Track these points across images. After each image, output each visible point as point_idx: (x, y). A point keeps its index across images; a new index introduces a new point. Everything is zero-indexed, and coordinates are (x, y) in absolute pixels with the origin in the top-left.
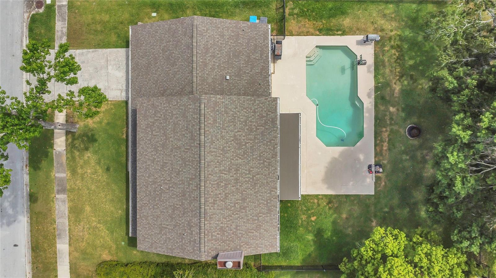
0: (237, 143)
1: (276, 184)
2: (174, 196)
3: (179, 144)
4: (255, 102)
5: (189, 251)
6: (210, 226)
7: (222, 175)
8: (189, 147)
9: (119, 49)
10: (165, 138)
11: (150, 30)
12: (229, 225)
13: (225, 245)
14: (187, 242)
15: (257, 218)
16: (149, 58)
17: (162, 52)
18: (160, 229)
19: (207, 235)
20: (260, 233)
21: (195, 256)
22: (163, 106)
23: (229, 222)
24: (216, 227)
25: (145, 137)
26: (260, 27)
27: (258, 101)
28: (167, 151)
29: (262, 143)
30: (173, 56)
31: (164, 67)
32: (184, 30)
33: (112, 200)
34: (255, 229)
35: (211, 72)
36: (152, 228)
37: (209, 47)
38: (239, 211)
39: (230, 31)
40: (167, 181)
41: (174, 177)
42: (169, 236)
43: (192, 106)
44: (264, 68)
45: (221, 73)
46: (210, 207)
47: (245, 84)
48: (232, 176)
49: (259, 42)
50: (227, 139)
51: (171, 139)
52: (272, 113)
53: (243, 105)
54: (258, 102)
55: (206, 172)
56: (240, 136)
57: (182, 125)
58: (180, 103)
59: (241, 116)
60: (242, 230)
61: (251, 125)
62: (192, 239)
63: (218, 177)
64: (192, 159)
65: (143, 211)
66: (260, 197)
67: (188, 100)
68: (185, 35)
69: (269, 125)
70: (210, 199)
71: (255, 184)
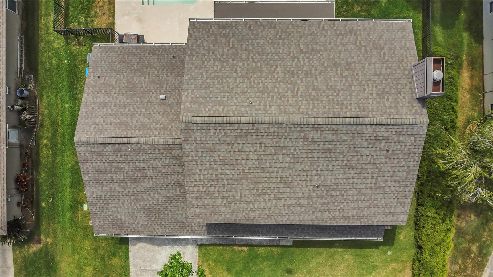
0: (252, 74)
1: (313, 23)
2: (330, 167)
3: (253, 157)
4: (194, 50)
5: (412, 144)
6: (375, 110)
7: (299, 94)
8: (258, 142)
9: (131, 254)
10: (244, 181)
11: (98, 207)
12: (375, 85)
13: (403, 90)
14: (399, 147)
15: (363, 48)
16: (137, 209)
17: (127, 190)
18: (378, 190)
19: (390, 115)
20: (385, 44)
21: (421, 133)
22: (199, 183)
23: (370, 85)
24: (378, 102)
25: (243, 211)
26: (96, 56)
27: (192, 46)
28: (264, 176)
29: (254, 41)
30: (132, 173)
31: (148, 186)
32: (94, 157)
33: (331, 266)
34: (379, 51)
35: (154, 119)
36: (375, 202)
37: (119, 121)
38: (354, 72)
39: (99, 95)
40: (307, 177)
41: (302, 166)
42: (389, 175)
43: (197, 137)
44: (152, 52)
45: (156, 106)
46: (347, 110)
47: (173, 76)
48: (302, 80)
49: (116, 58)
50: (247, 87)
51: (246, 171)
52: (211, 27)
53: (197, 65)
54: (195, 46)
55: (294, 115)
56: (243, 69)
57: (225, 153)
58: (194, 155)
59: (213, 68)
60: (382, 68)
61: (227, 55)
62: (396, 138)
63: (303, 100)
64: (275, 137)
65: (350, 216)
66: (332, 44)
67: (189, 142)
68: (102, 155)
69: (227, 32)
70: (335, 110)
71: (313, 50)
